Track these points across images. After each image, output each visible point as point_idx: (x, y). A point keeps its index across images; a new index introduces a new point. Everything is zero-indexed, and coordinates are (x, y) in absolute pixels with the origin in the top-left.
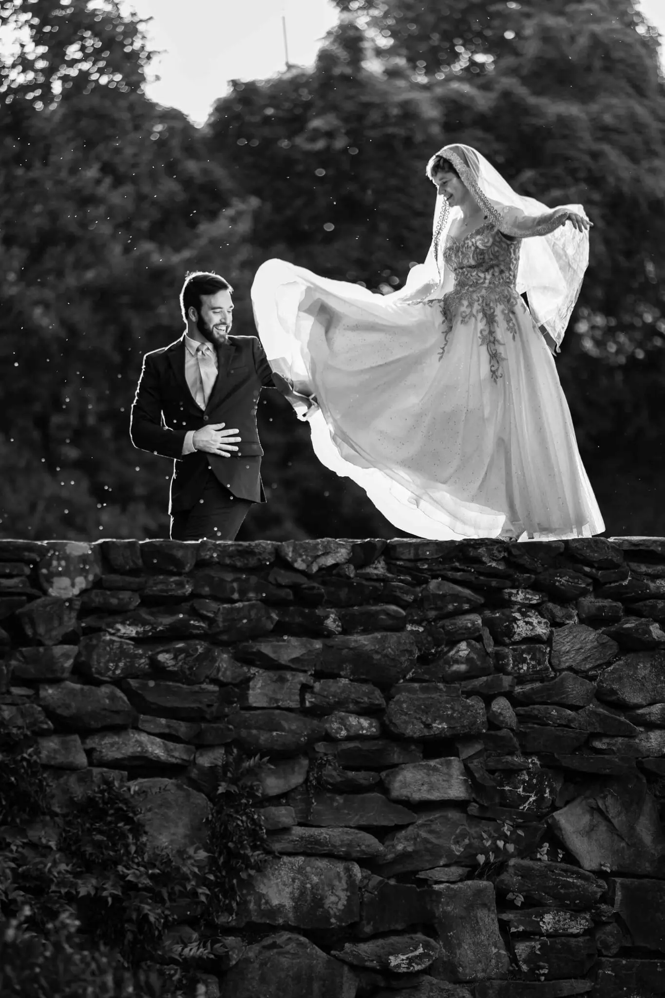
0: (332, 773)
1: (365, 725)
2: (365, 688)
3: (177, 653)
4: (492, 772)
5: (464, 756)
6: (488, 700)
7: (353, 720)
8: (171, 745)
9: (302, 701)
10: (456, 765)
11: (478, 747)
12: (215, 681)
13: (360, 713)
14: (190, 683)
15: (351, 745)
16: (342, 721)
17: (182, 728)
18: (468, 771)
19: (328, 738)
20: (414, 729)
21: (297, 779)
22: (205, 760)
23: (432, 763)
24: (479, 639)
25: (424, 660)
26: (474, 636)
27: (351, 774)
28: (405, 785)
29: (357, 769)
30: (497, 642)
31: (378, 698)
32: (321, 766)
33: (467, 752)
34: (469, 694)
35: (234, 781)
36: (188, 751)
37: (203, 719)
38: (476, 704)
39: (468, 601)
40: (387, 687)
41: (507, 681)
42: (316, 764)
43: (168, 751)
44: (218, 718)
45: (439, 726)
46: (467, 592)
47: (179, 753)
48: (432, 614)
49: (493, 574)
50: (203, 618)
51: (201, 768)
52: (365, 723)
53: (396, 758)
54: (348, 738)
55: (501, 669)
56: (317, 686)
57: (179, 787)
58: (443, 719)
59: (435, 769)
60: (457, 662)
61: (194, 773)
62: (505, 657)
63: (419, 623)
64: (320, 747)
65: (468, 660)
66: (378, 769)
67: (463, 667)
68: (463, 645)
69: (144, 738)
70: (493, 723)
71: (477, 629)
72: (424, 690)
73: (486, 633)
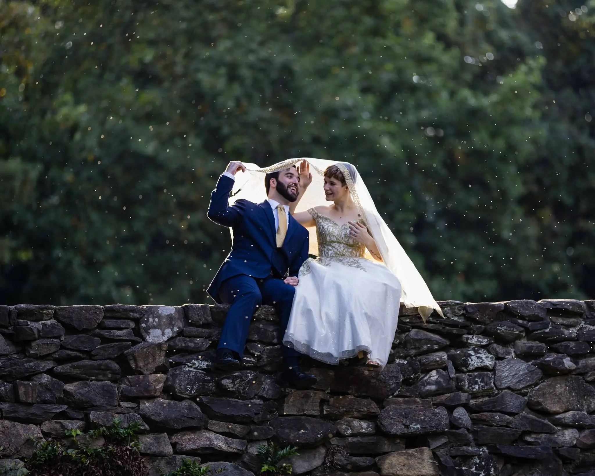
0: (341, 458)
1: (364, 426)
2: (365, 402)
3: (234, 379)
4: (454, 457)
5: (433, 447)
6: (451, 409)
7: (356, 423)
8: (230, 440)
9: (322, 411)
10: (427, 452)
11: (444, 440)
12: (261, 398)
13: (362, 418)
14: (243, 399)
15: (355, 439)
16: (349, 424)
17: (238, 429)
18: (435, 456)
19: (339, 435)
20: (397, 429)
21: (317, 462)
22: (254, 450)
23: (410, 451)
24: (445, 368)
25: (407, 382)
26: (442, 366)
27: (354, 459)
28: (392, 466)
29: (360, 456)
30: (458, 370)
31: (374, 408)
32: (333, 454)
33: (435, 444)
34: (437, 405)
35: (272, 464)
36: (242, 444)
37: (253, 422)
38: (442, 412)
39: (437, 343)
40: (381, 402)
41: (464, 396)
42: (331, 453)
43: (227, 443)
44: (262, 422)
45: (415, 427)
46: (437, 337)
47: (235, 445)
48: (413, 352)
49: (454, 325)
50: (253, 355)
51: (251, 456)
52: (364, 424)
53: (386, 448)
54: (353, 435)
55: (460, 388)
56: (332, 400)
57: (236, 468)
58: (417, 422)
59: (412, 455)
60: (429, 384)
61: (246, 459)
62: (463, 380)
63: (404, 358)
64: (334, 441)
65: (437, 383)
66: (374, 456)
67: (433, 387)
68: (434, 373)
69: (212, 435)
70: (454, 425)
71: (443, 362)
72: (405, 402)
73: (450, 365)
